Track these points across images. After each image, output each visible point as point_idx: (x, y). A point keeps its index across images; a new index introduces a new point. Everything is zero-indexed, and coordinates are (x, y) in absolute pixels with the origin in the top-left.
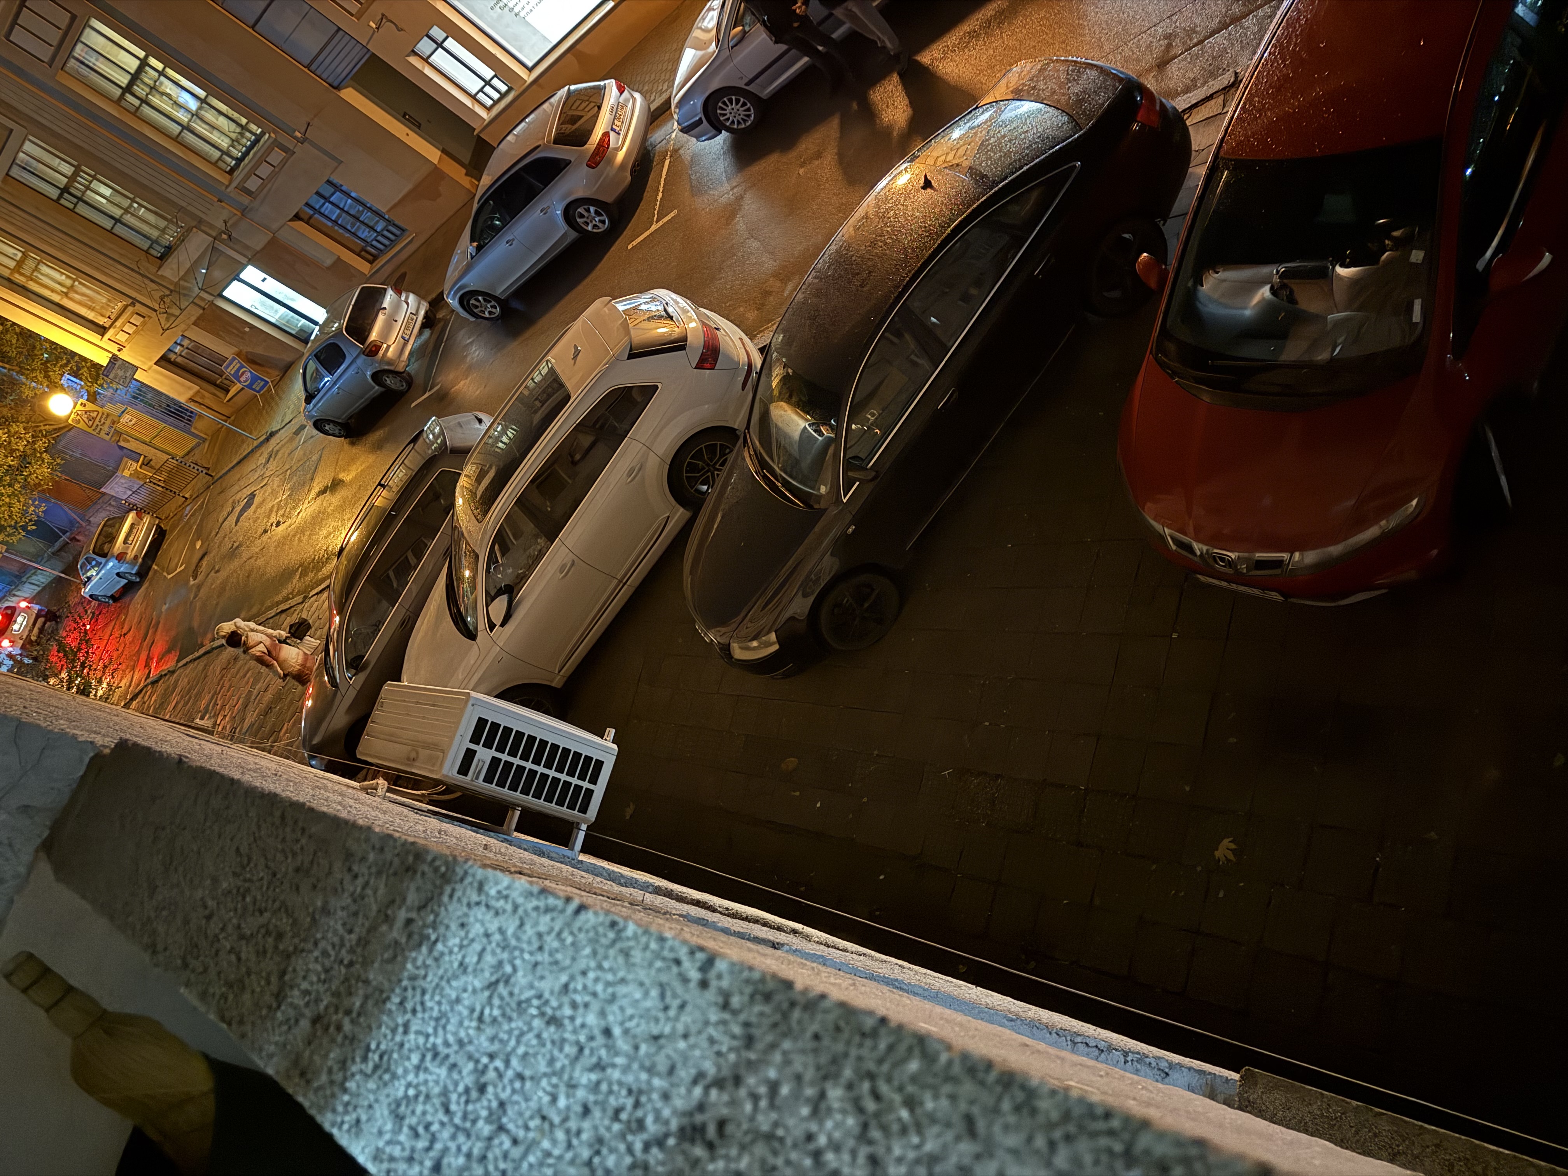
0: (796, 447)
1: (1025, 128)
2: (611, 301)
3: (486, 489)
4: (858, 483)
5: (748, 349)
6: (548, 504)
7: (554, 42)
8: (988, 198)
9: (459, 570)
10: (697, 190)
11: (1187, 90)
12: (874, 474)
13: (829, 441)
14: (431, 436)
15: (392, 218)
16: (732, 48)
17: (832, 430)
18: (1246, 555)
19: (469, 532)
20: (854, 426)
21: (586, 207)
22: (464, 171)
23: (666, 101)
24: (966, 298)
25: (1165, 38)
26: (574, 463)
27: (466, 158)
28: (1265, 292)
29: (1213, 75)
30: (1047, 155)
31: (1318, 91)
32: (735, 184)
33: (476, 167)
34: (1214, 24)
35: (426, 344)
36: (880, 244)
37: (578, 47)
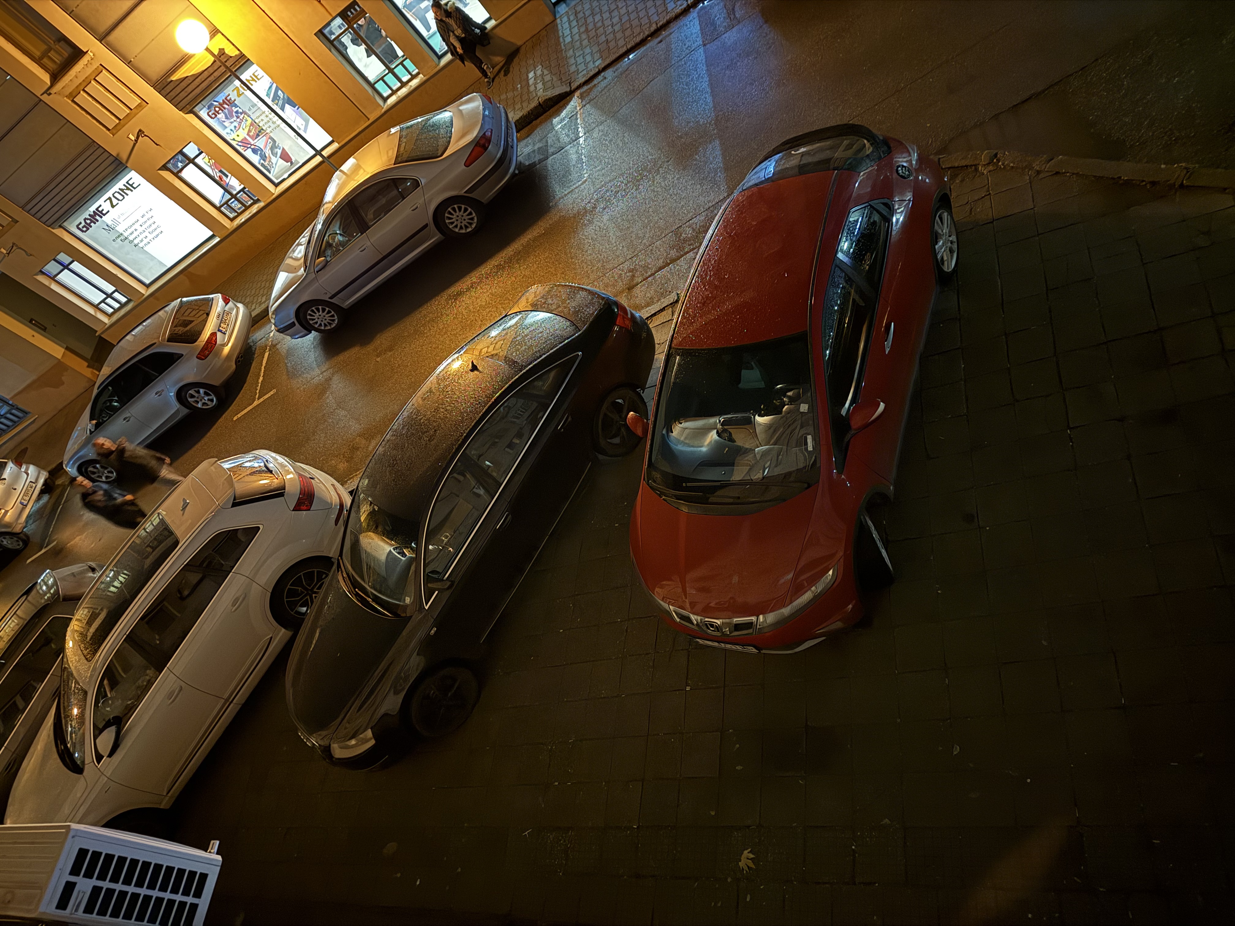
0: (384, 568)
1: (541, 330)
2: (216, 461)
3: (97, 630)
4: (437, 592)
5: (339, 492)
6: (157, 637)
7: (169, 266)
8: (519, 377)
9: (68, 709)
10: (292, 374)
11: (648, 305)
12: (449, 583)
13: (411, 561)
14: (44, 588)
15: (15, 403)
16: (317, 272)
17: (413, 551)
18: (727, 621)
19: (78, 671)
20: (431, 547)
21: (196, 389)
22: (86, 364)
23: (265, 309)
24: (511, 446)
25: (630, 271)
26: (183, 599)
27: (89, 354)
28: (713, 435)
29: (663, 295)
30: (558, 347)
31: (728, 306)
32: (324, 370)
33: (97, 361)
34: (661, 263)
35: (44, 506)
36: (442, 410)
37: (189, 270)
